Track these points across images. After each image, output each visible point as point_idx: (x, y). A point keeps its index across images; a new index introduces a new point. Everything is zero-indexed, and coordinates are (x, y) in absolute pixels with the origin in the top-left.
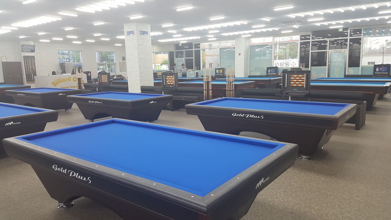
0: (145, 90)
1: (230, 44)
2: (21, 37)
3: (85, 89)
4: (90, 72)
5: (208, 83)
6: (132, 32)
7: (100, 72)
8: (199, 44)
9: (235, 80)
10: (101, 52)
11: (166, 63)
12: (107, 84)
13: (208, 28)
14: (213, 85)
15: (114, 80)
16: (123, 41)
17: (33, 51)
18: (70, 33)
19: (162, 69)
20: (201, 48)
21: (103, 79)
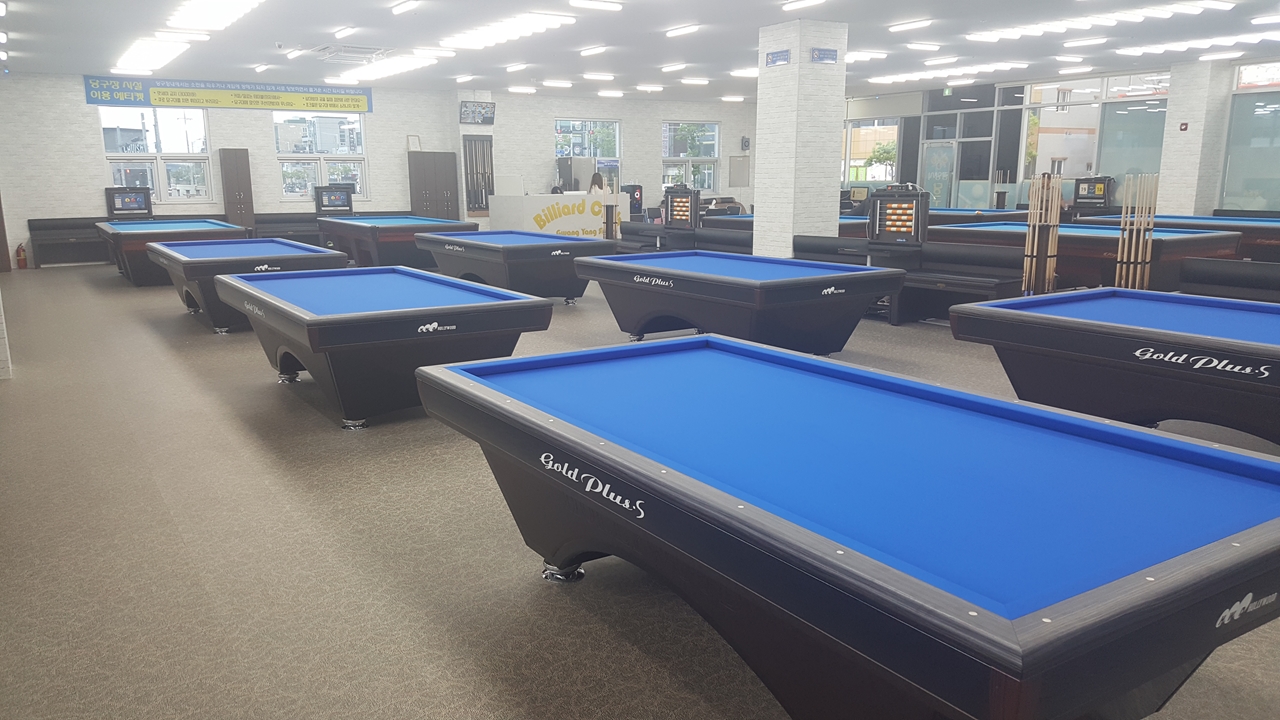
0: (806, 248)
1: (1145, 87)
2: (462, 79)
3: (623, 239)
4: (640, 188)
5: (1044, 230)
6: (784, 55)
7: (672, 188)
8: (1021, 90)
9: (1156, 225)
10: (675, 124)
11: (887, 159)
12: (688, 226)
13: (1063, 30)
14: (1062, 239)
15: (711, 212)
16: (749, 87)
17: (488, 121)
18: (597, 63)
19: (869, 179)
20: (1027, 102)
21: (678, 209)
